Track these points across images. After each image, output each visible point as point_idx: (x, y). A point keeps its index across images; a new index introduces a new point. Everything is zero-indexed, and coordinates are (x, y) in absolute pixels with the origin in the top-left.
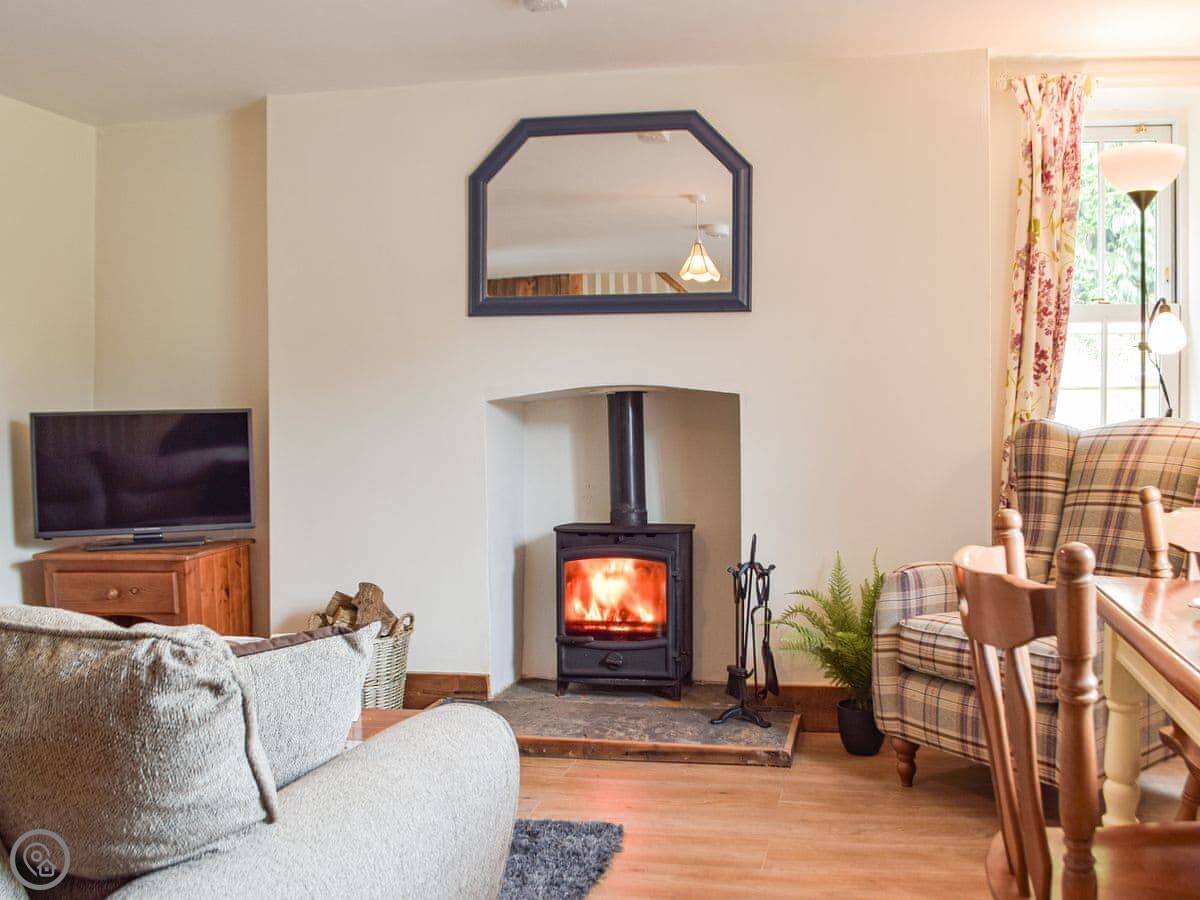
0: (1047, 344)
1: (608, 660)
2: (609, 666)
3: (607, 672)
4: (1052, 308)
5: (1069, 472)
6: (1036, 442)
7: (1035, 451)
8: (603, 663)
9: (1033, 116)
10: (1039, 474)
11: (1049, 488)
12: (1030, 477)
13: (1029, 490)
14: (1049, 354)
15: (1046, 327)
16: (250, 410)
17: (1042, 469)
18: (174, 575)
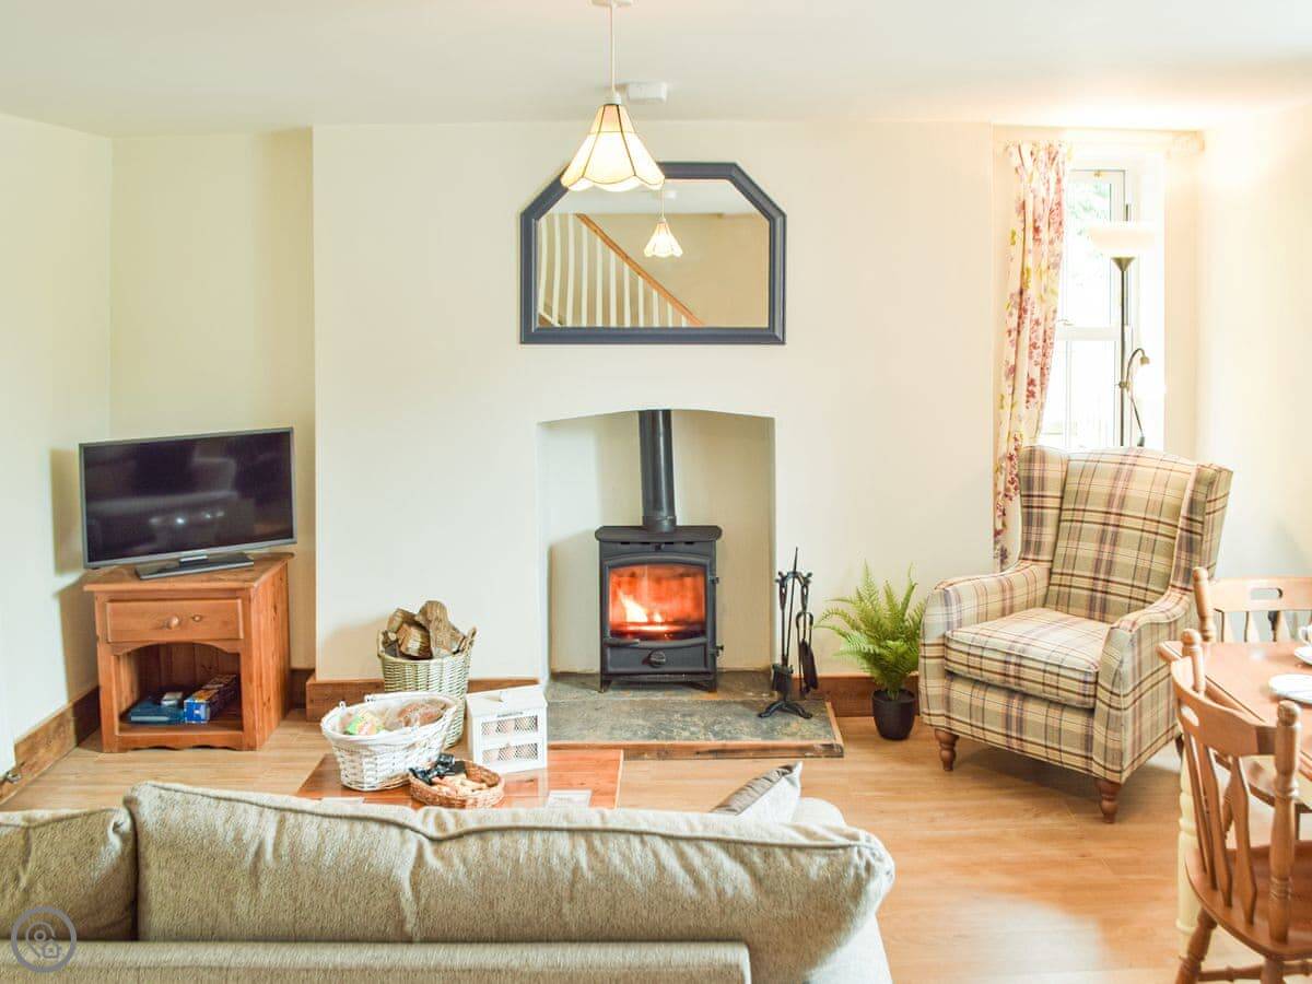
0: (1036, 374)
1: (653, 659)
2: (652, 664)
3: (648, 669)
4: (1040, 343)
5: (1063, 491)
6: (1037, 466)
7: (1036, 474)
8: (647, 661)
9: (1026, 179)
10: (1041, 493)
11: (1048, 505)
12: (1033, 496)
13: (1032, 507)
14: (1038, 382)
15: (1035, 358)
16: (292, 428)
17: (1043, 490)
18: (239, 601)
